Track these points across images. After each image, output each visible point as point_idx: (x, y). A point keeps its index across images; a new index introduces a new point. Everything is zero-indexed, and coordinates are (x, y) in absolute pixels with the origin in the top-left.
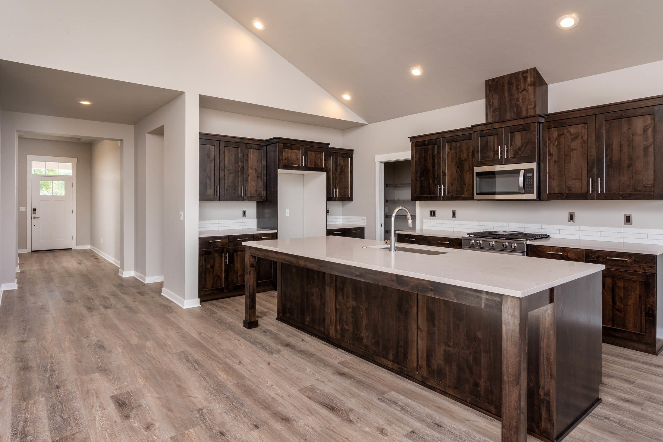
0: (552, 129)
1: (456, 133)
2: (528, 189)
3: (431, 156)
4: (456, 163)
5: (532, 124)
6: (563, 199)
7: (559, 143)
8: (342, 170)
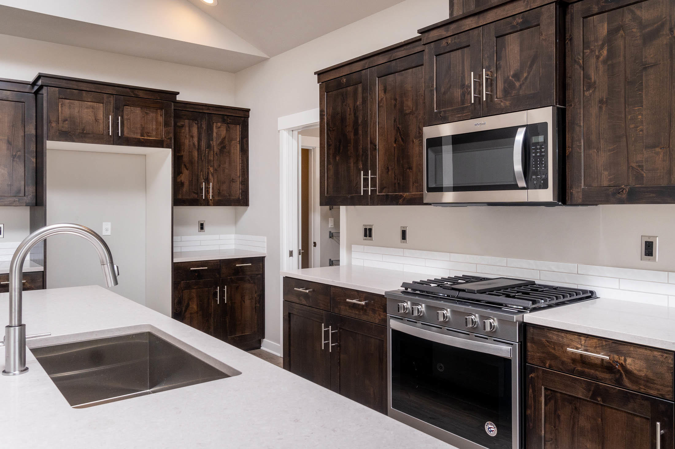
0: (594, 17)
1: (394, 55)
2: (534, 177)
3: (352, 110)
4: (395, 121)
5: (544, 9)
6: (621, 202)
7: (612, 54)
8: (224, 147)
